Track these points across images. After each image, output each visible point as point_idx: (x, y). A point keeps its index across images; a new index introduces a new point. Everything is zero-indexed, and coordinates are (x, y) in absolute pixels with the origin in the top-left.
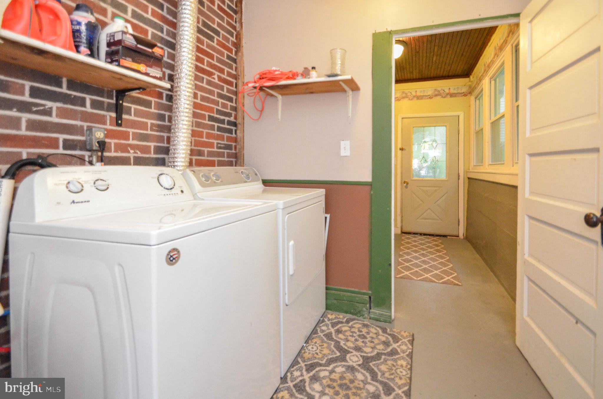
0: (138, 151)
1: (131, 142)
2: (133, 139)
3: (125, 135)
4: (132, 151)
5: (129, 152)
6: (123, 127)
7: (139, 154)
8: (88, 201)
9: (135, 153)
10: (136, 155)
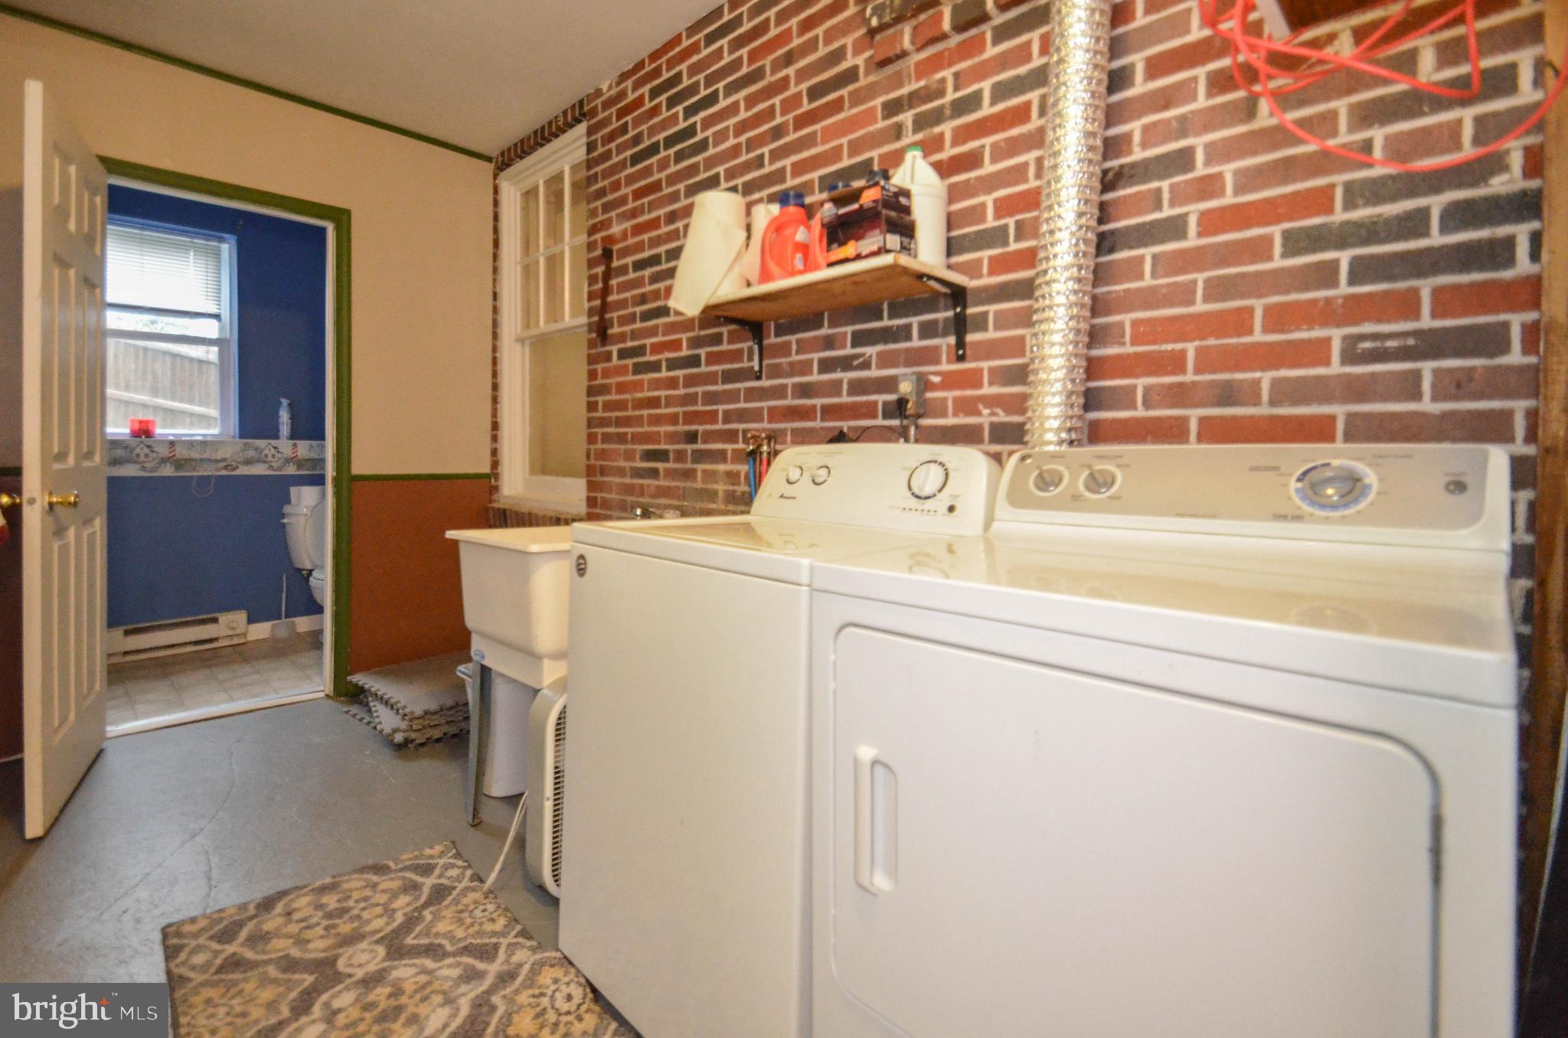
0: (999, 411)
1: (987, 390)
2: (991, 384)
3: (973, 379)
4: (986, 412)
5: (979, 414)
6: (970, 362)
7: (1002, 417)
8: (794, 498)
9: (993, 414)
10: (995, 419)
